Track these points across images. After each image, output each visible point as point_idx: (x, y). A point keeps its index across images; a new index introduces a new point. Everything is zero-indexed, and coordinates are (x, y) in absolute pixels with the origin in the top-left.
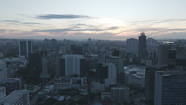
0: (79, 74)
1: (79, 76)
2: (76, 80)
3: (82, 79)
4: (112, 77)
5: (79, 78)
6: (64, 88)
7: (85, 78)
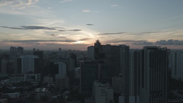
0: (34, 71)
1: (33, 72)
2: (31, 76)
3: (36, 75)
4: (62, 73)
5: (33, 75)
6: (19, 81)
7: (38, 74)
